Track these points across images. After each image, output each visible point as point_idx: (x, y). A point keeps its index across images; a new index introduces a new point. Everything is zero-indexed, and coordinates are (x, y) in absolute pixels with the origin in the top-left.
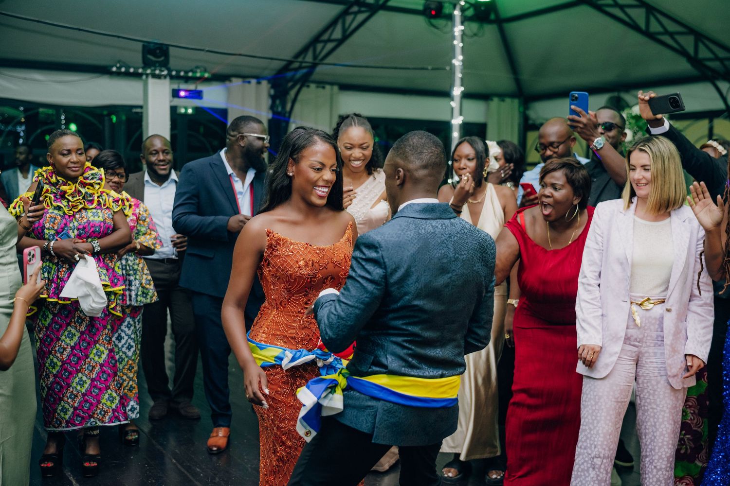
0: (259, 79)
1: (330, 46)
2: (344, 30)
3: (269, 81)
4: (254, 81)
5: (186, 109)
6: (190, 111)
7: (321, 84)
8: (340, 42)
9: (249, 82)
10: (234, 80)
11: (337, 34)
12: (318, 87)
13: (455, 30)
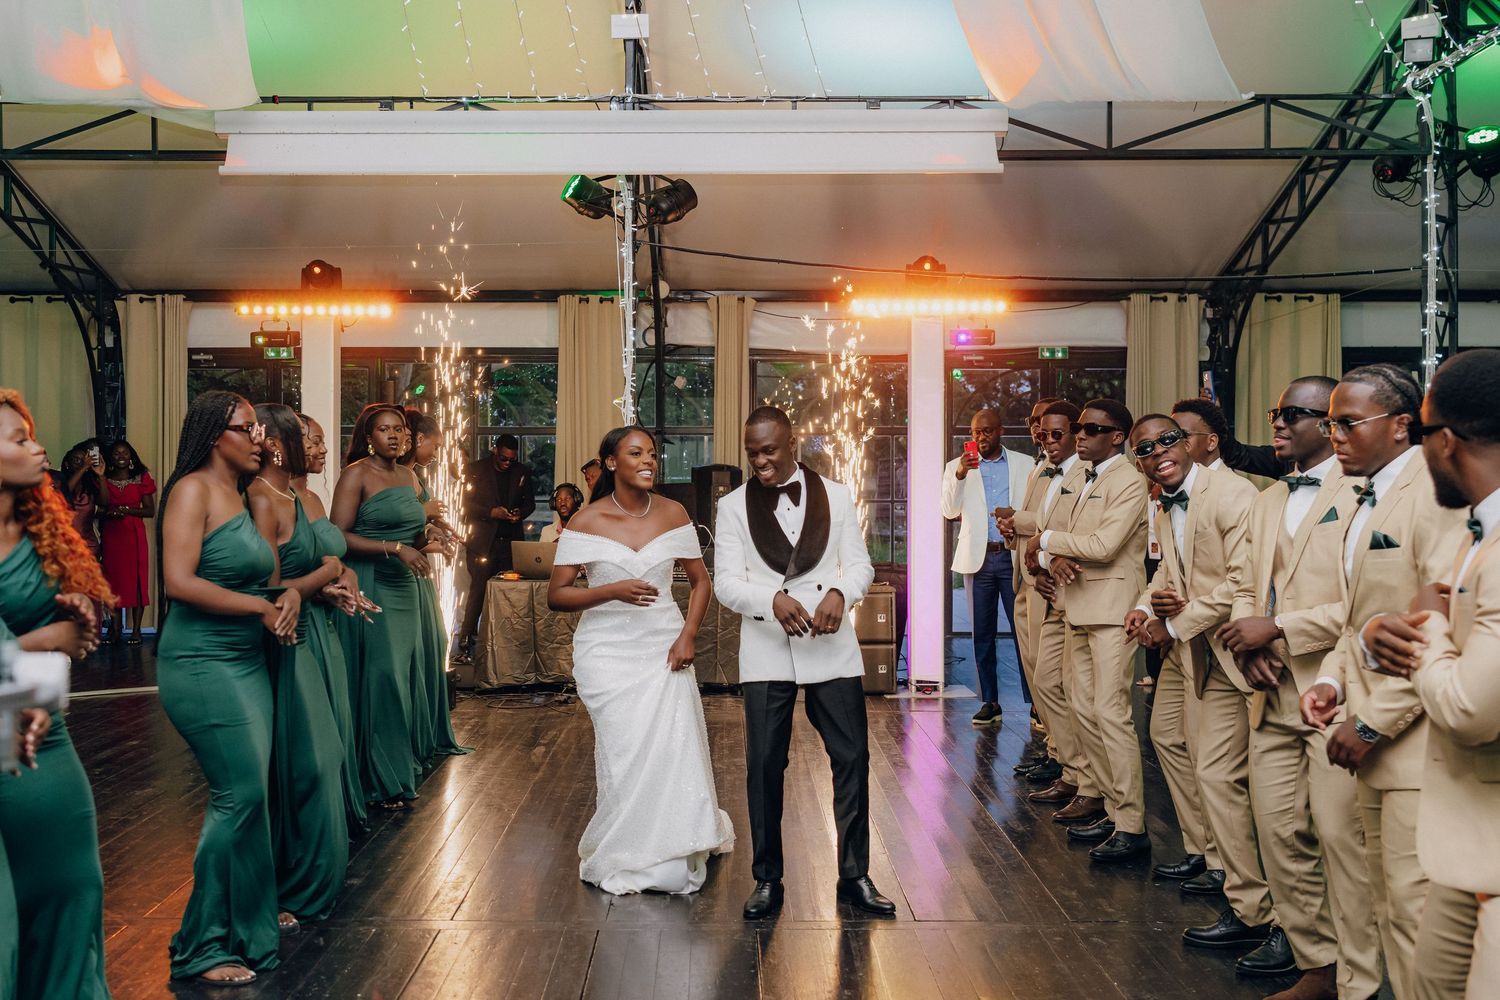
13: (1426, 200)
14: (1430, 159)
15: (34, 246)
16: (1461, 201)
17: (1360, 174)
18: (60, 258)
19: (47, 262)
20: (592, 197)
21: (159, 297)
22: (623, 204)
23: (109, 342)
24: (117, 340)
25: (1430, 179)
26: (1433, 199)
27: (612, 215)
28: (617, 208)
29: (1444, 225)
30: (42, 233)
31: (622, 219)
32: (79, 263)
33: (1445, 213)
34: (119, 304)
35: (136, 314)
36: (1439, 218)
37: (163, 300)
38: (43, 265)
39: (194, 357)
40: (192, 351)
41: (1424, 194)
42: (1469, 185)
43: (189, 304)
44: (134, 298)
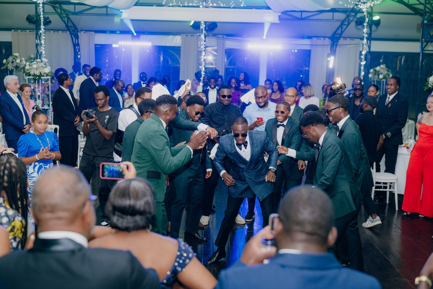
0: (324, 37)
1: (345, 26)
2: (348, 22)
3: (329, 38)
4: (322, 39)
5: (294, 50)
6: (296, 51)
7: (352, 38)
8: (348, 25)
9: (320, 39)
10: (313, 38)
11: (346, 23)
12: (350, 40)
13: (364, 30)
14: (365, 22)
15: (64, 22)
16: (372, 30)
17: (353, 24)
18: (69, 25)
19: (67, 26)
20: (197, 26)
21: (88, 32)
22: (203, 27)
23: (77, 42)
24: (78, 41)
25: (365, 26)
26: (365, 30)
27: (200, 29)
28: (201, 27)
29: (368, 35)
30: (66, 19)
31: (202, 30)
32: (72, 25)
33: (369, 32)
34: (79, 33)
35: (83, 36)
36: (367, 34)
37: (89, 33)
38: (66, 26)
39: (96, 46)
40: (96, 45)
41: (364, 29)
42: (374, 27)
43: (95, 34)
44: (82, 32)
